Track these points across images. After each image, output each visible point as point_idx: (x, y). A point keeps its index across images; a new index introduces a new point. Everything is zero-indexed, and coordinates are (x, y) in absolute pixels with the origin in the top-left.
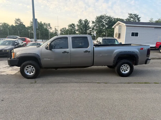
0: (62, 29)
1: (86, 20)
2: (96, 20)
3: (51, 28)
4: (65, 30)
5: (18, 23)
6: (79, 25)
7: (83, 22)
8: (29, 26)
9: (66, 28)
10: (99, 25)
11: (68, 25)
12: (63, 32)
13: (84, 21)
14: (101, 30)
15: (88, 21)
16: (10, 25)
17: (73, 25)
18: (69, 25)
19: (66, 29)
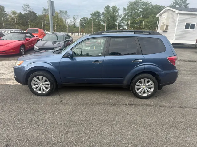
0: (83, 19)
1: (114, 6)
2: (128, 7)
4: (86, 21)
6: (105, 13)
8: (41, 14)
9: (87, 17)
10: (132, 13)
11: (91, 13)
12: (83, 23)
13: (111, 8)
14: (134, 21)
15: (117, 8)
16: (18, 13)
17: (98, 13)
18: (93, 13)
19: (88, 19)
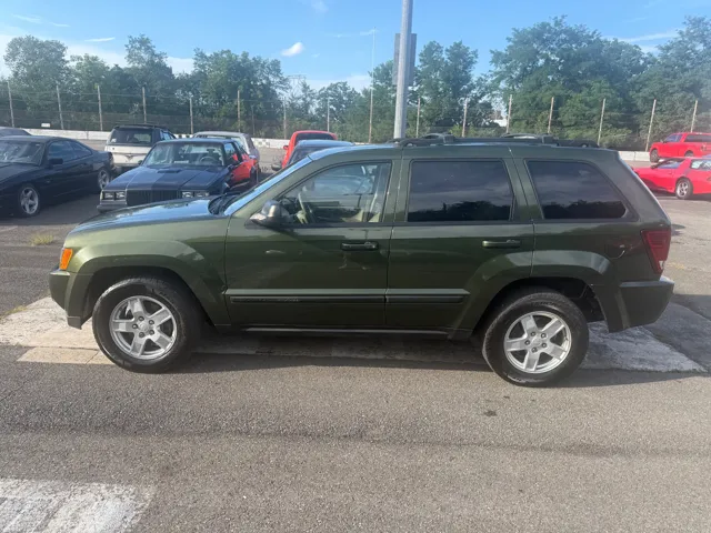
0: (329, 89)
1: (458, 46)
2: (510, 47)
3: (284, 81)
5: (140, 60)
7: (445, 56)
8: (189, 72)
9: (345, 84)
12: (331, 102)
13: (447, 50)
15: (470, 51)
18: (377, 69)
19: (347, 89)
